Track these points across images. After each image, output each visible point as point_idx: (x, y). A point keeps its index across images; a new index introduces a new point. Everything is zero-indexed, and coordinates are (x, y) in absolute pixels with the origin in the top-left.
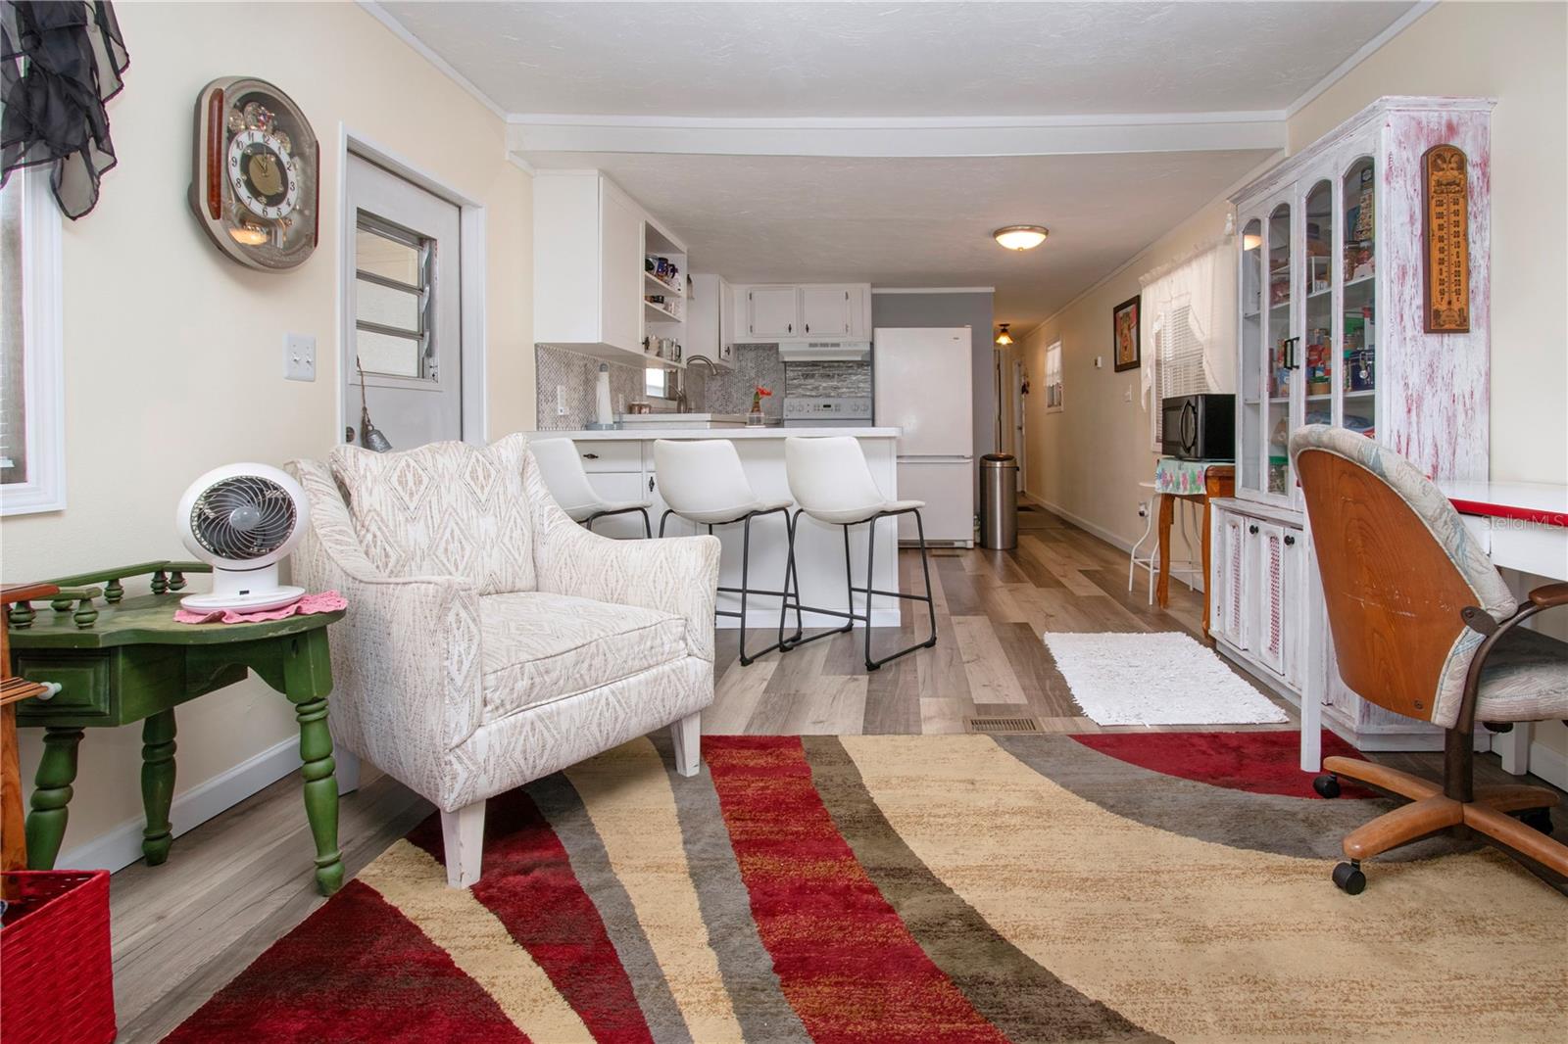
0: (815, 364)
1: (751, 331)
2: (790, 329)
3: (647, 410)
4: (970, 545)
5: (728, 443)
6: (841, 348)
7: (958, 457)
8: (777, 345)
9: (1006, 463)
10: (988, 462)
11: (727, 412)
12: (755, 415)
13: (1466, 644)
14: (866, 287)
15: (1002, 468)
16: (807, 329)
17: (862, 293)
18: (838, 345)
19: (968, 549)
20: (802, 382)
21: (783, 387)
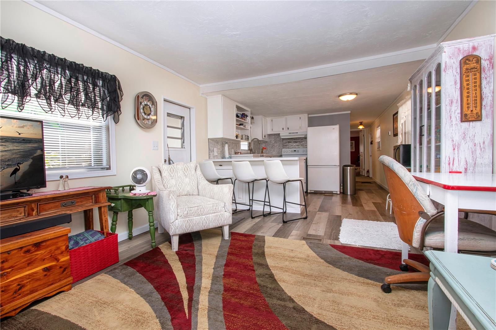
0: (291, 139)
1: (272, 130)
2: (283, 129)
3: (240, 153)
4: (339, 193)
5: (248, 162)
6: (298, 134)
7: (335, 165)
8: (279, 134)
9: (351, 168)
10: (345, 167)
11: (267, 153)
12: (262, 154)
13: (420, 223)
14: (306, 115)
15: (350, 169)
16: (288, 129)
17: (305, 117)
18: (297, 133)
19: (338, 194)
20: (288, 144)
21: (282, 146)
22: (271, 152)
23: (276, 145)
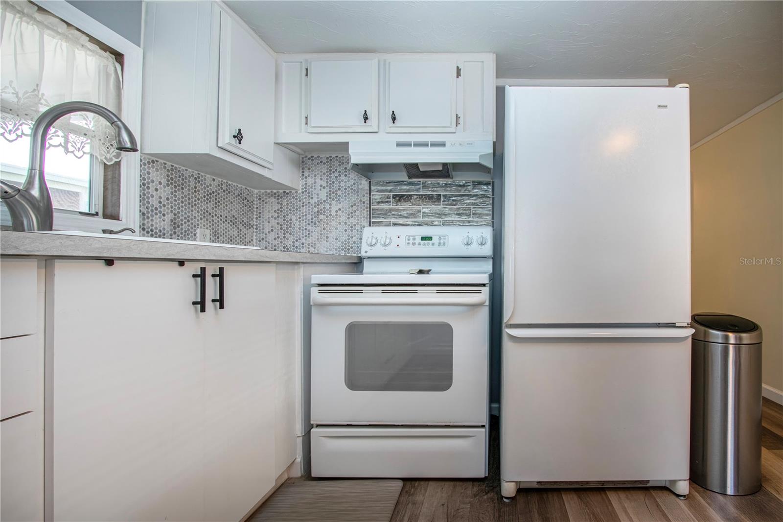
1: (307, 124)
2: (366, 118)
6: (447, 148)
7: (664, 325)
8: (346, 145)
9: (746, 337)
11: (286, 249)
14: (489, 60)
16: (394, 119)
17: (481, 69)
19: (678, 496)
20: (392, 206)
21: (366, 213)
22: (310, 240)
23: (334, 209)
